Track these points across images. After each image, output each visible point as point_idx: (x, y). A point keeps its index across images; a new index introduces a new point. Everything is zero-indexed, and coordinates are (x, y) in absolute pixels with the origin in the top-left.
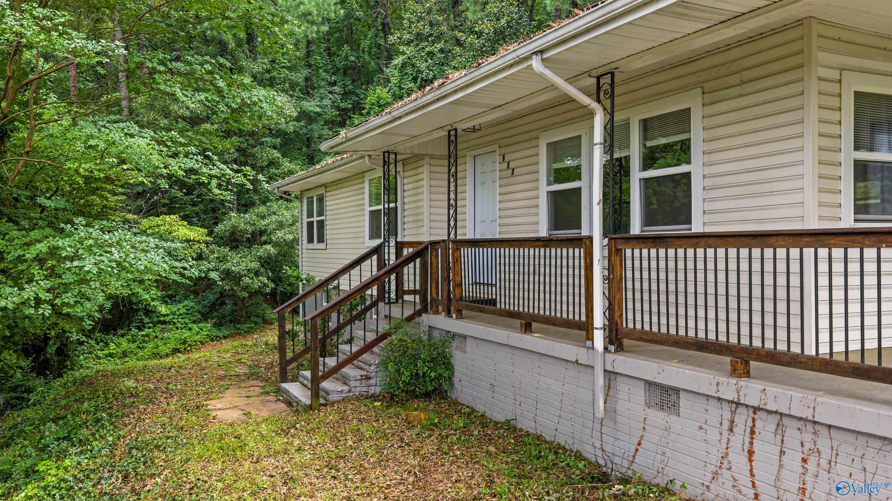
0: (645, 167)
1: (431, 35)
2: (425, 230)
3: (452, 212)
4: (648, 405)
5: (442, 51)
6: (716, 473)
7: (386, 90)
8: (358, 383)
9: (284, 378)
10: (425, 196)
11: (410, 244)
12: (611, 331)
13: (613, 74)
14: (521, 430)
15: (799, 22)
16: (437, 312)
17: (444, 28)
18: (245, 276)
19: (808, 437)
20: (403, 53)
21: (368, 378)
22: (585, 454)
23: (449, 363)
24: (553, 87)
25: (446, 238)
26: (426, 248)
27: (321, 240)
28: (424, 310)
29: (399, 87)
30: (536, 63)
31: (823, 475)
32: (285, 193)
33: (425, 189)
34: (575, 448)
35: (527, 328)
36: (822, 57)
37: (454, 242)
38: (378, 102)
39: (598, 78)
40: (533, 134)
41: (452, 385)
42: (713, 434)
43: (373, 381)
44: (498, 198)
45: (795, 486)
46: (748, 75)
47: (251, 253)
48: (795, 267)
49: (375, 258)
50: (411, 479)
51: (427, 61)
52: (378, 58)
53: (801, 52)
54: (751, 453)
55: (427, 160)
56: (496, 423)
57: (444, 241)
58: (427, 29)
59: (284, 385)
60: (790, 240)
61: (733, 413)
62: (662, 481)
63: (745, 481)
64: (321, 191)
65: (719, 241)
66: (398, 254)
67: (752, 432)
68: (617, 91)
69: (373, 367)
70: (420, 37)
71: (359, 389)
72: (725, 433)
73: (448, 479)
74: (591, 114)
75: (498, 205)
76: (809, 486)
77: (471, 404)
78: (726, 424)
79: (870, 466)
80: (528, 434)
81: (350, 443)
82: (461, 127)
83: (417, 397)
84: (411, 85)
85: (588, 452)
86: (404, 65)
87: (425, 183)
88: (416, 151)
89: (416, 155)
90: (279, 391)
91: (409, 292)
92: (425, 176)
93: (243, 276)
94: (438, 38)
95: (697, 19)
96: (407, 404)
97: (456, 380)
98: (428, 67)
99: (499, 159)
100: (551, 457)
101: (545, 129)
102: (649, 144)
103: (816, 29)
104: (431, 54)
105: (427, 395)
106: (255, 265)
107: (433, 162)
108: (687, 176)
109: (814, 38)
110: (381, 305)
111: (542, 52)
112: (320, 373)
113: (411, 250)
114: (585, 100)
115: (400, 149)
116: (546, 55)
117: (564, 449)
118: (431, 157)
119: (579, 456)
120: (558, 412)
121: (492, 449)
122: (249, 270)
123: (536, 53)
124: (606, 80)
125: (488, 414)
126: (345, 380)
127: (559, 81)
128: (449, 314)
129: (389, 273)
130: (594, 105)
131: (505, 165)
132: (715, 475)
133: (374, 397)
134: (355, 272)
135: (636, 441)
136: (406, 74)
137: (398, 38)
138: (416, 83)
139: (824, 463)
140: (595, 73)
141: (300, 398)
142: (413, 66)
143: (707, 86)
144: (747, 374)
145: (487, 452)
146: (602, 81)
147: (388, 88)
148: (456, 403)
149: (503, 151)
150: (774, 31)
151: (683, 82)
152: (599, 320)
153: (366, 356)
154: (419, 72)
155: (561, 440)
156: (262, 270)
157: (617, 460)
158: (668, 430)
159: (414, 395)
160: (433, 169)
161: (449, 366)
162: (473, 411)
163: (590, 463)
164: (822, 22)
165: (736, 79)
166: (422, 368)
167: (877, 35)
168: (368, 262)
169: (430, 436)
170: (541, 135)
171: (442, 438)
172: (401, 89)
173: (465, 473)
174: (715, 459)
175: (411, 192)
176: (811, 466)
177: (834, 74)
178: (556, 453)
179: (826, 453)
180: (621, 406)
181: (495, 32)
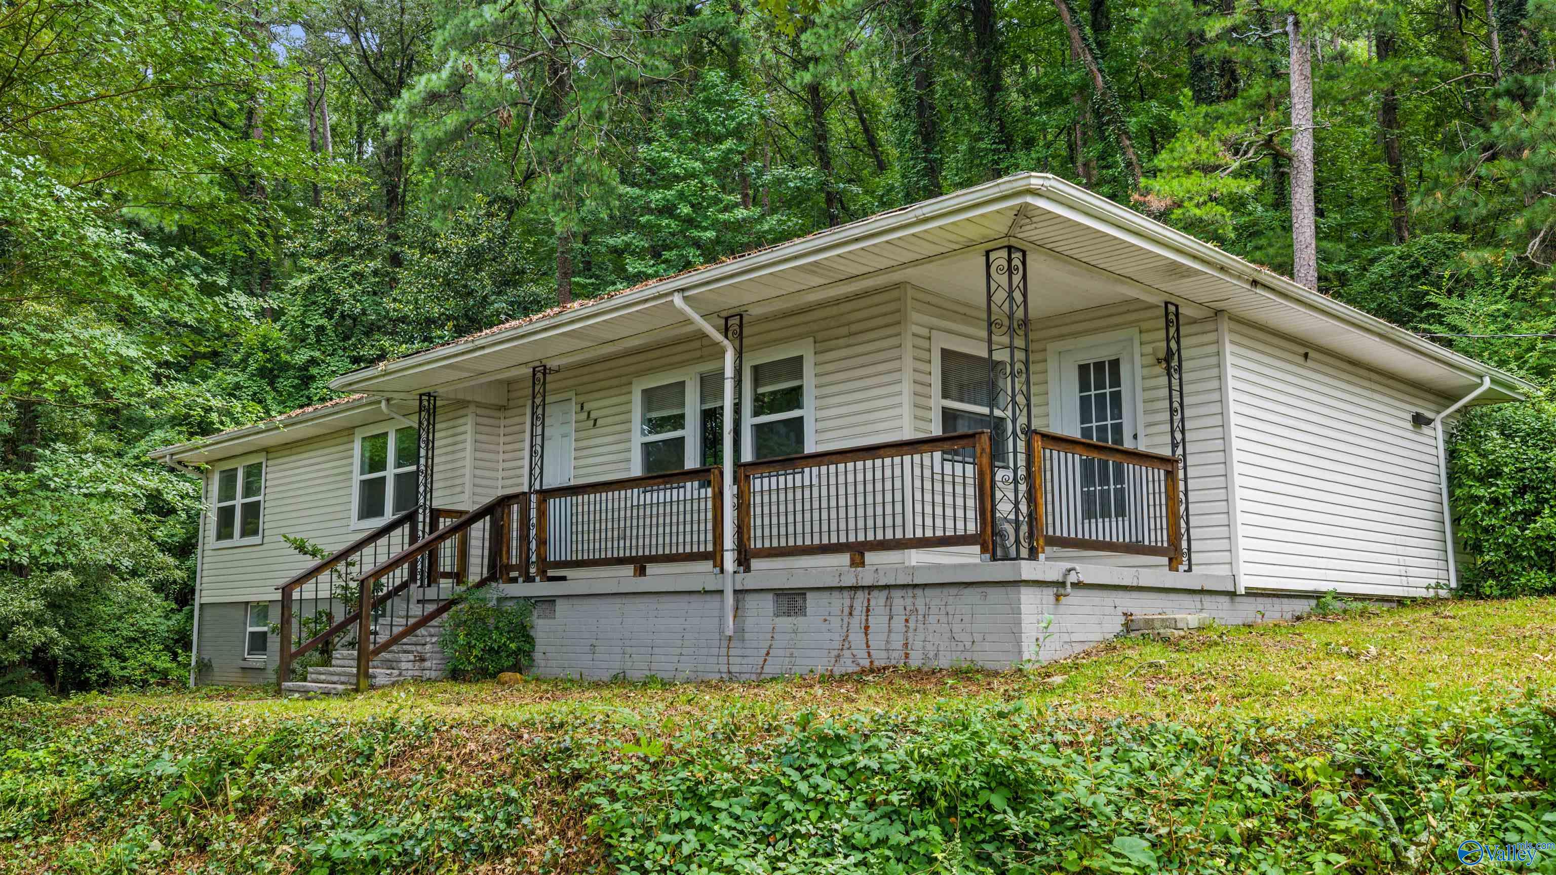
0: (756, 413)
1: (359, 247)
2: (466, 496)
4: (777, 615)
5: (375, 273)
6: (839, 656)
7: (277, 326)
8: (411, 665)
10: (468, 453)
11: (448, 513)
12: (739, 553)
13: (741, 316)
15: (897, 286)
17: (381, 238)
18: (18, 623)
19: (909, 601)
20: (311, 271)
21: (423, 660)
23: (529, 635)
24: (688, 321)
25: (526, 489)
26: (499, 503)
27: (251, 529)
28: (493, 578)
29: (302, 322)
30: (677, 300)
31: (921, 626)
32: (180, 463)
33: (469, 446)
35: (641, 571)
36: (915, 316)
37: (537, 492)
38: (264, 344)
39: (727, 319)
40: (624, 380)
42: (835, 622)
43: (427, 664)
44: (573, 454)
45: (900, 643)
46: (854, 328)
47: (26, 585)
48: (897, 472)
49: (407, 527)
51: (352, 287)
52: (248, 273)
53: (899, 311)
54: (867, 628)
55: (472, 408)
57: (524, 493)
58: (354, 236)
60: (893, 450)
61: (852, 599)
63: (862, 654)
64: (253, 460)
65: (839, 457)
66: (434, 526)
67: (868, 610)
68: (746, 331)
69: (428, 647)
70: (340, 249)
71: (413, 672)
72: (846, 620)
74: (723, 352)
75: (573, 463)
76: (910, 641)
78: (847, 610)
79: (950, 609)
82: (553, 364)
84: (323, 321)
86: (312, 289)
87: (469, 437)
88: (460, 396)
89: (458, 401)
91: (446, 575)
92: (469, 428)
93: (13, 623)
94: (370, 254)
95: (821, 276)
97: (537, 653)
98: (354, 296)
99: (574, 407)
101: (640, 374)
102: (761, 390)
103: (910, 292)
104: (359, 276)
106: (35, 605)
107: (479, 411)
108: (800, 419)
109: (909, 301)
110: (413, 587)
111: (683, 290)
112: (372, 647)
113: (448, 521)
114: (718, 337)
115: (441, 391)
116: (687, 294)
118: (478, 405)
120: (679, 651)
122: (25, 614)
123: (678, 291)
124: (734, 321)
127: (696, 317)
128: (528, 579)
129: (420, 549)
130: (726, 342)
131: (584, 416)
132: (837, 658)
134: (368, 550)
135: (764, 651)
136: (314, 303)
137: (301, 245)
138: (331, 318)
139: (920, 618)
140: (725, 314)
142: (328, 291)
143: (820, 336)
144: (863, 563)
146: (730, 322)
147: (279, 323)
149: (581, 399)
150: (877, 291)
151: (796, 331)
152: (729, 541)
153: (422, 631)
154: (338, 301)
156: (48, 615)
158: (795, 631)
160: (480, 420)
161: (529, 640)
164: (914, 287)
165: (844, 331)
167: (958, 302)
168: (398, 531)
170: (635, 381)
172: (305, 326)
174: (837, 645)
175: (444, 450)
176: (912, 625)
177: (924, 332)
179: (921, 609)
180: (750, 623)
181: (469, 253)
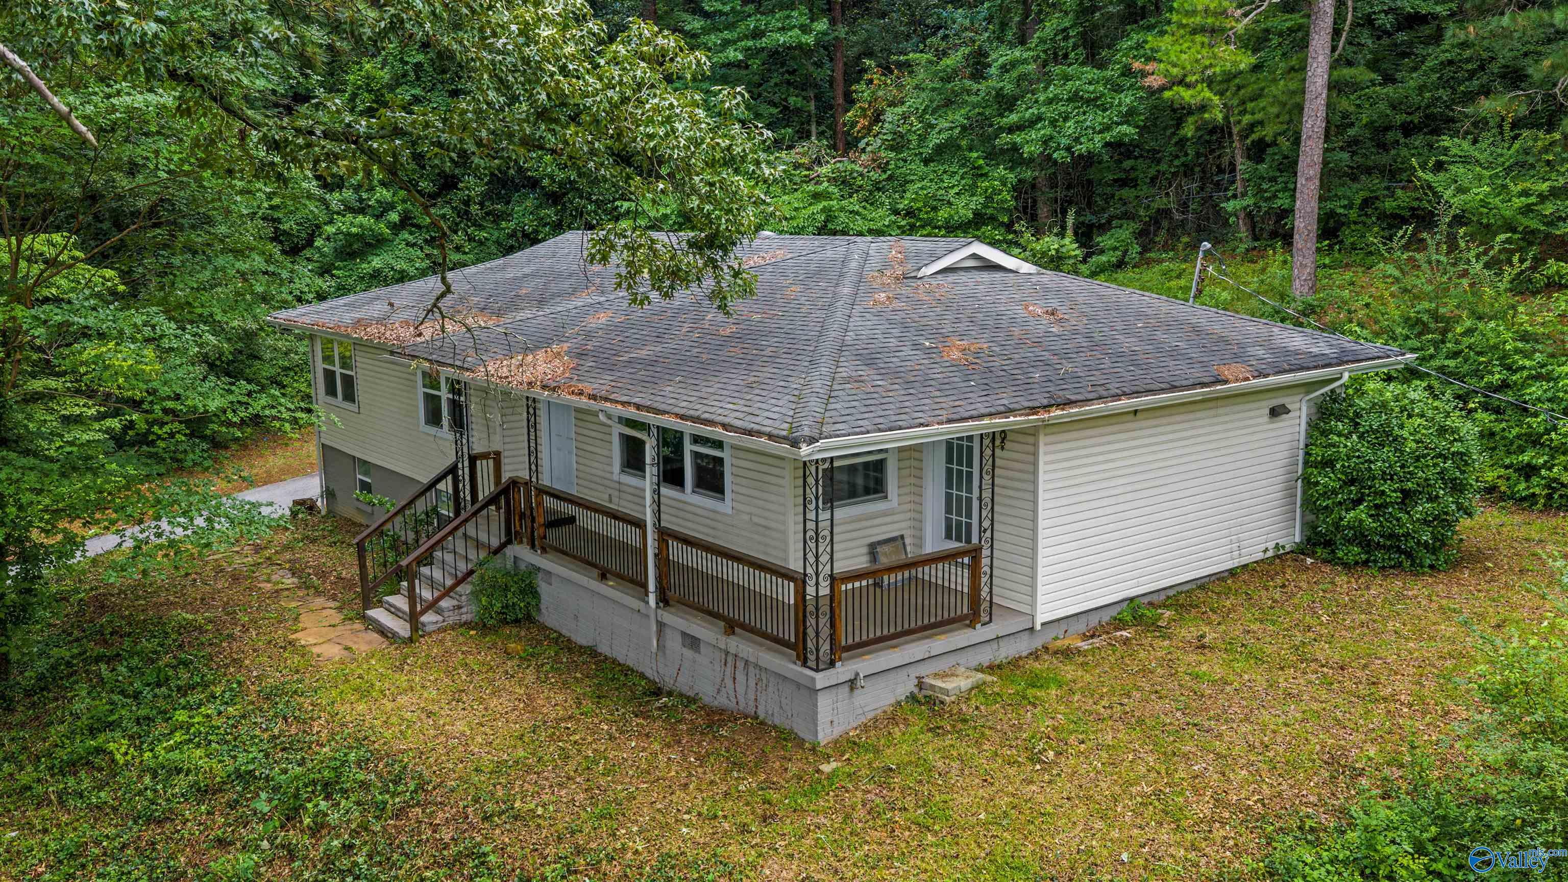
3: (532, 459)
4: (684, 647)
8: (451, 613)
9: (367, 604)
11: (483, 456)
12: (660, 593)
14: (601, 654)
16: (521, 542)
19: (758, 672)
21: (460, 607)
22: (647, 674)
23: (536, 592)
25: (527, 479)
26: (508, 486)
27: (349, 396)
28: (509, 542)
31: (764, 691)
34: (640, 669)
35: (603, 577)
37: (534, 486)
41: (539, 610)
42: (717, 667)
43: (464, 610)
45: (753, 697)
50: (522, 705)
54: (735, 679)
56: (581, 647)
57: (525, 482)
59: (371, 613)
61: (726, 657)
62: (691, 694)
63: (732, 693)
66: (472, 467)
67: (735, 669)
69: (464, 598)
71: (452, 618)
72: (723, 669)
73: (549, 703)
77: (558, 628)
78: (723, 663)
79: (780, 688)
80: (606, 658)
81: (464, 677)
83: (507, 623)
85: (649, 673)
90: (364, 618)
96: (500, 631)
97: (543, 607)
100: (622, 678)
105: (517, 621)
108: (722, 460)
117: (633, 671)
119: (642, 676)
121: (578, 675)
125: (574, 638)
126: (439, 612)
128: (533, 547)
132: (719, 691)
133: (467, 625)
135: (677, 668)
139: (764, 686)
141: (396, 629)
144: (733, 633)
145: (575, 678)
148: (544, 628)
155: (630, 663)
157: (667, 679)
158: (695, 662)
159: (505, 622)
161: (535, 594)
162: (560, 635)
163: (650, 681)
166: (511, 599)
169: (529, 666)
171: (539, 667)
173: (560, 698)
174: (718, 680)
176: (759, 688)
178: (626, 675)
179: (765, 680)
180: (668, 646)
